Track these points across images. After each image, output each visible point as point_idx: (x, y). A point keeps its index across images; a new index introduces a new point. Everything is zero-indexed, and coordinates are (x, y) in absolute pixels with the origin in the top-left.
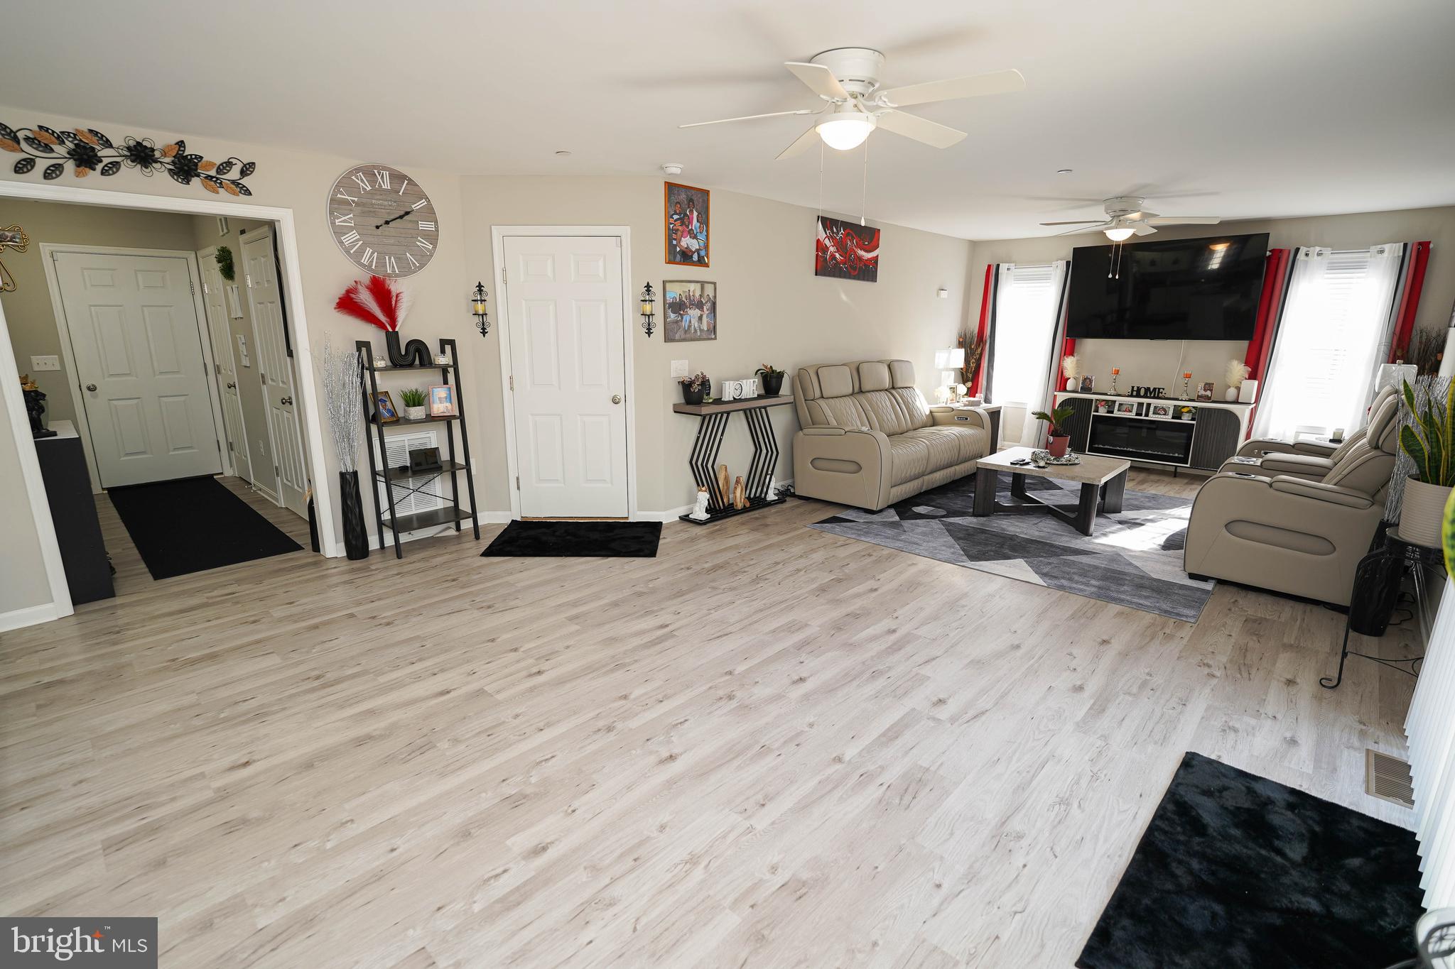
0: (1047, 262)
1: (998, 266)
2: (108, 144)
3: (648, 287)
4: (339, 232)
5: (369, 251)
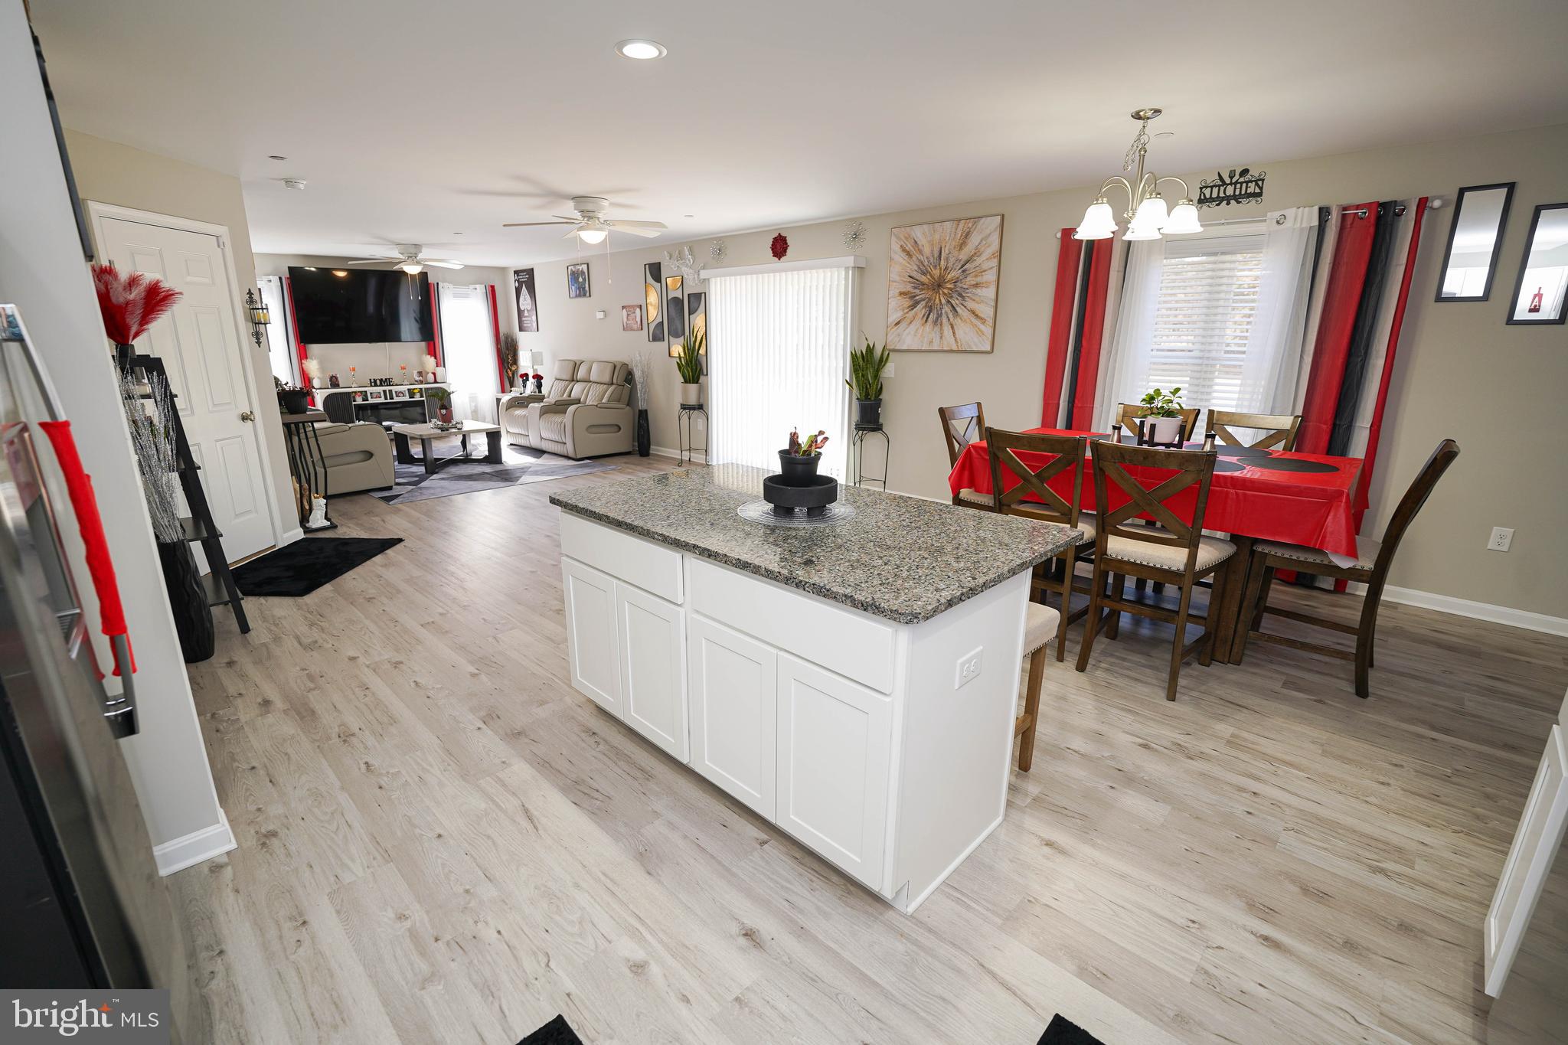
3: (250, 293)
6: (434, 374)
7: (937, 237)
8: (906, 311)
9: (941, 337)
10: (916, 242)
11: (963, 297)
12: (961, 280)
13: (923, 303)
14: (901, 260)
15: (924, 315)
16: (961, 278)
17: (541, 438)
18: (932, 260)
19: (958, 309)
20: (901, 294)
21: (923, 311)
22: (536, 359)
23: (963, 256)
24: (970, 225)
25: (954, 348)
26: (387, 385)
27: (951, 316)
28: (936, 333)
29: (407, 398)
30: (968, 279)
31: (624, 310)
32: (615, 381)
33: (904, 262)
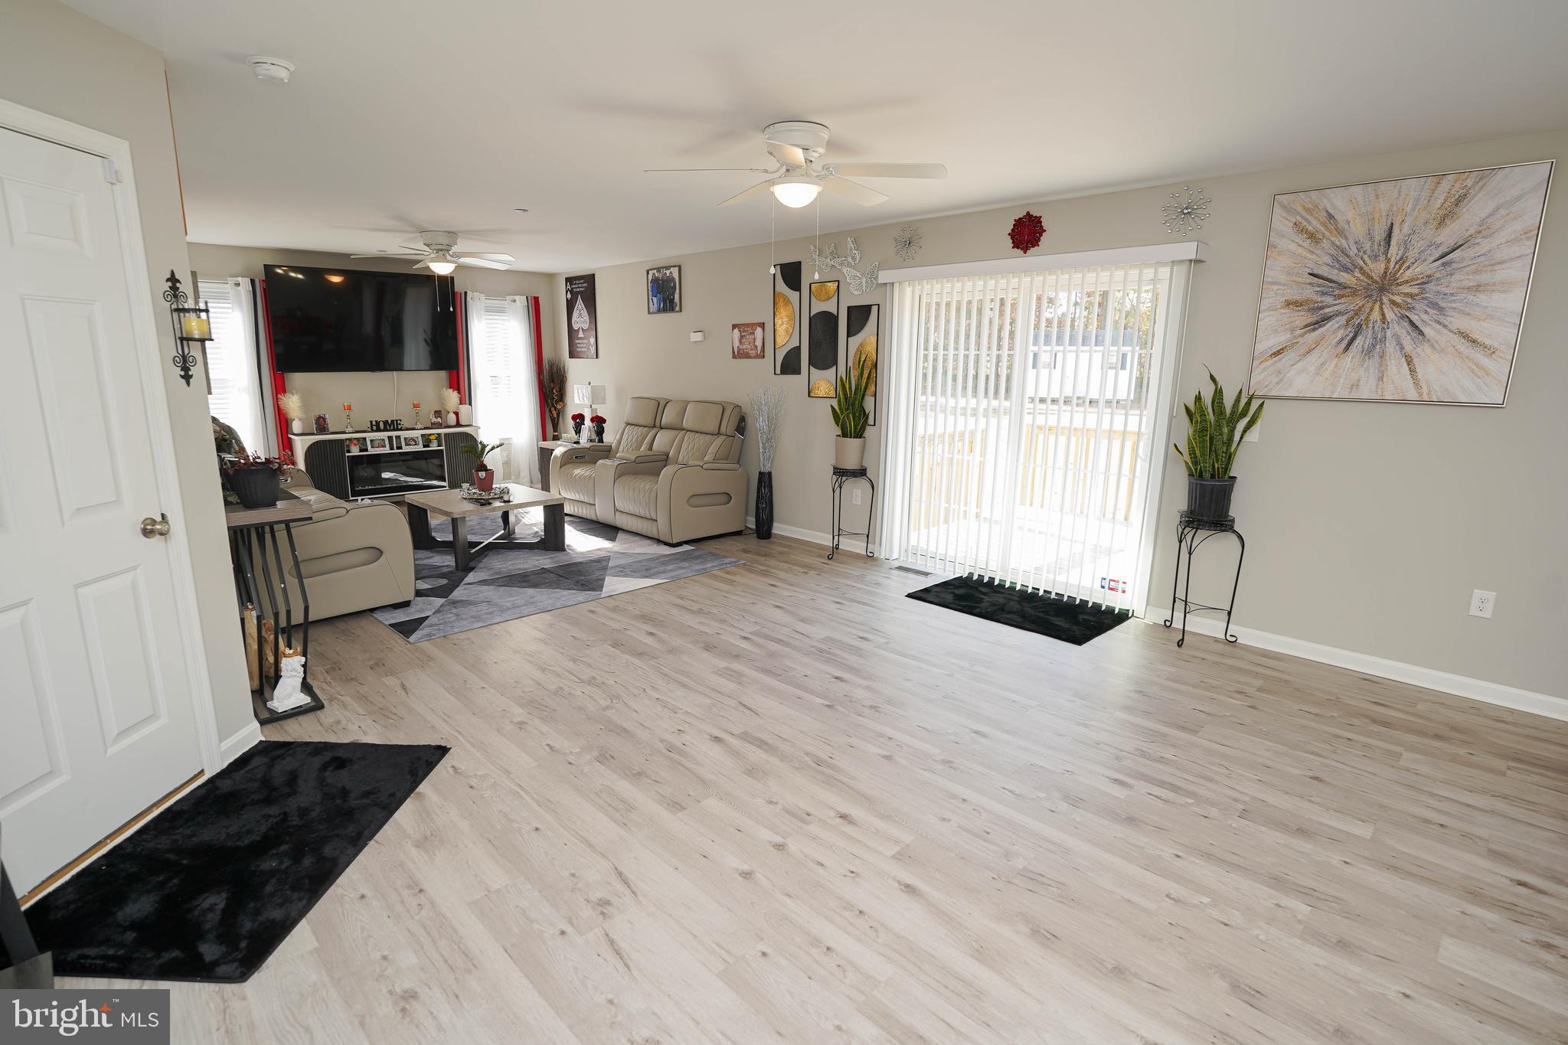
3: (173, 279)
6: (457, 414)
7: (1383, 206)
8: (1299, 332)
9: (1381, 378)
10: (1331, 216)
11: (1441, 309)
12: (1438, 279)
13: (1342, 319)
14: (1293, 247)
15: (1342, 339)
16: (1438, 275)
17: (616, 510)
18: (1367, 246)
19: (1426, 330)
20: (1288, 304)
21: (1340, 334)
22: (597, 395)
23: (1447, 237)
24: (1469, 183)
25: (1412, 395)
26: (394, 430)
27: (1407, 343)
28: (1367, 369)
29: (420, 448)
30: (1457, 277)
31: (736, 330)
32: (723, 429)
33: (1300, 250)
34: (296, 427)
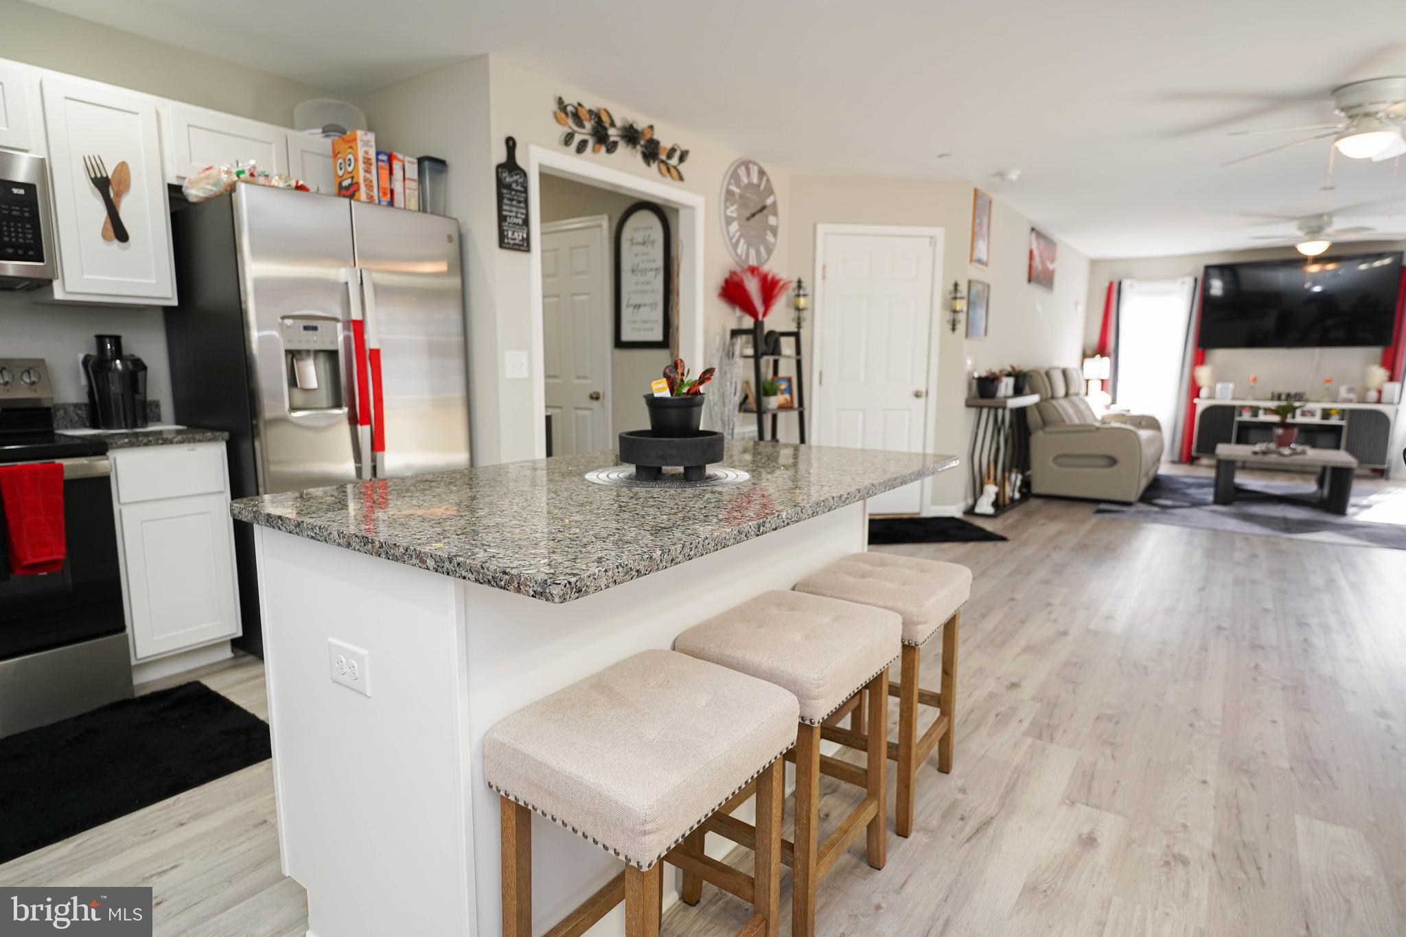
0: (1171, 278)
1: (1120, 284)
2: (613, 124)
3: (956, 285)
4: (729, 221)
5: (742, 241)
6: (1380, 393)
26: (1296, 401)
34: (1203, 393)
